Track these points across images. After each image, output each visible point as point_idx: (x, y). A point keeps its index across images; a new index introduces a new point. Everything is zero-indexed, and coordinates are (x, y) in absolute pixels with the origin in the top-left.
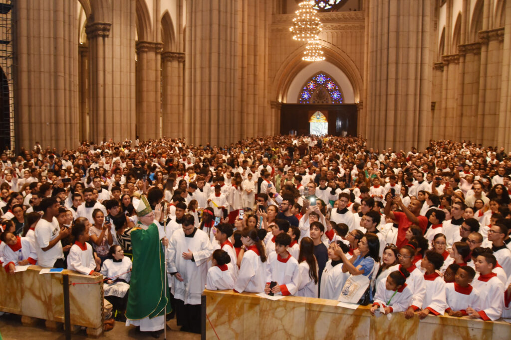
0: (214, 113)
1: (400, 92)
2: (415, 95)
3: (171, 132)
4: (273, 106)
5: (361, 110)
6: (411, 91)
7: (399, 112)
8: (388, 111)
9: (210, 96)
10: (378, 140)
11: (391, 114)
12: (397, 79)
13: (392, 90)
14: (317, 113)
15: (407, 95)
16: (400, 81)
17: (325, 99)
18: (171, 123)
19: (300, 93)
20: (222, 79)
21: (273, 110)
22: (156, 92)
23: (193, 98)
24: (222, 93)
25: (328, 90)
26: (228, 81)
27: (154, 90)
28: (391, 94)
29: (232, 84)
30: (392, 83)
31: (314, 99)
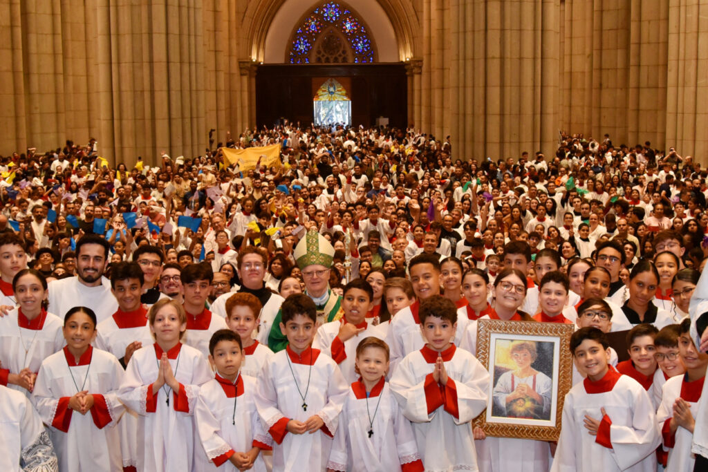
0: (161, 97)
1: (508, 54)
2: (535, 58)
3: (43, 133)
4: (244, 71)
5: (416, 77)
6: (528, 51)
7: (507, 89)
8: (488, 88)
9: (151, 62)
10: (473, 140)
11: (494, 93)
12: (503, 30)
13: (494, 50)
14: (329, 81)
15: (521, 59)
16: (508, 34)
17: (341, 52)
18: (41, 114)
19: (290, 41)
20: (174, 29)
21: (245, 79)
22: (13, 49)
23: (114, 67)
24: (175, 57)
25: (345, 34)
26: (185, 31)
27: (9, 46)
28: (493, 58)
29: (192, 38)
30: (494, 36)
31: (319, 52)
